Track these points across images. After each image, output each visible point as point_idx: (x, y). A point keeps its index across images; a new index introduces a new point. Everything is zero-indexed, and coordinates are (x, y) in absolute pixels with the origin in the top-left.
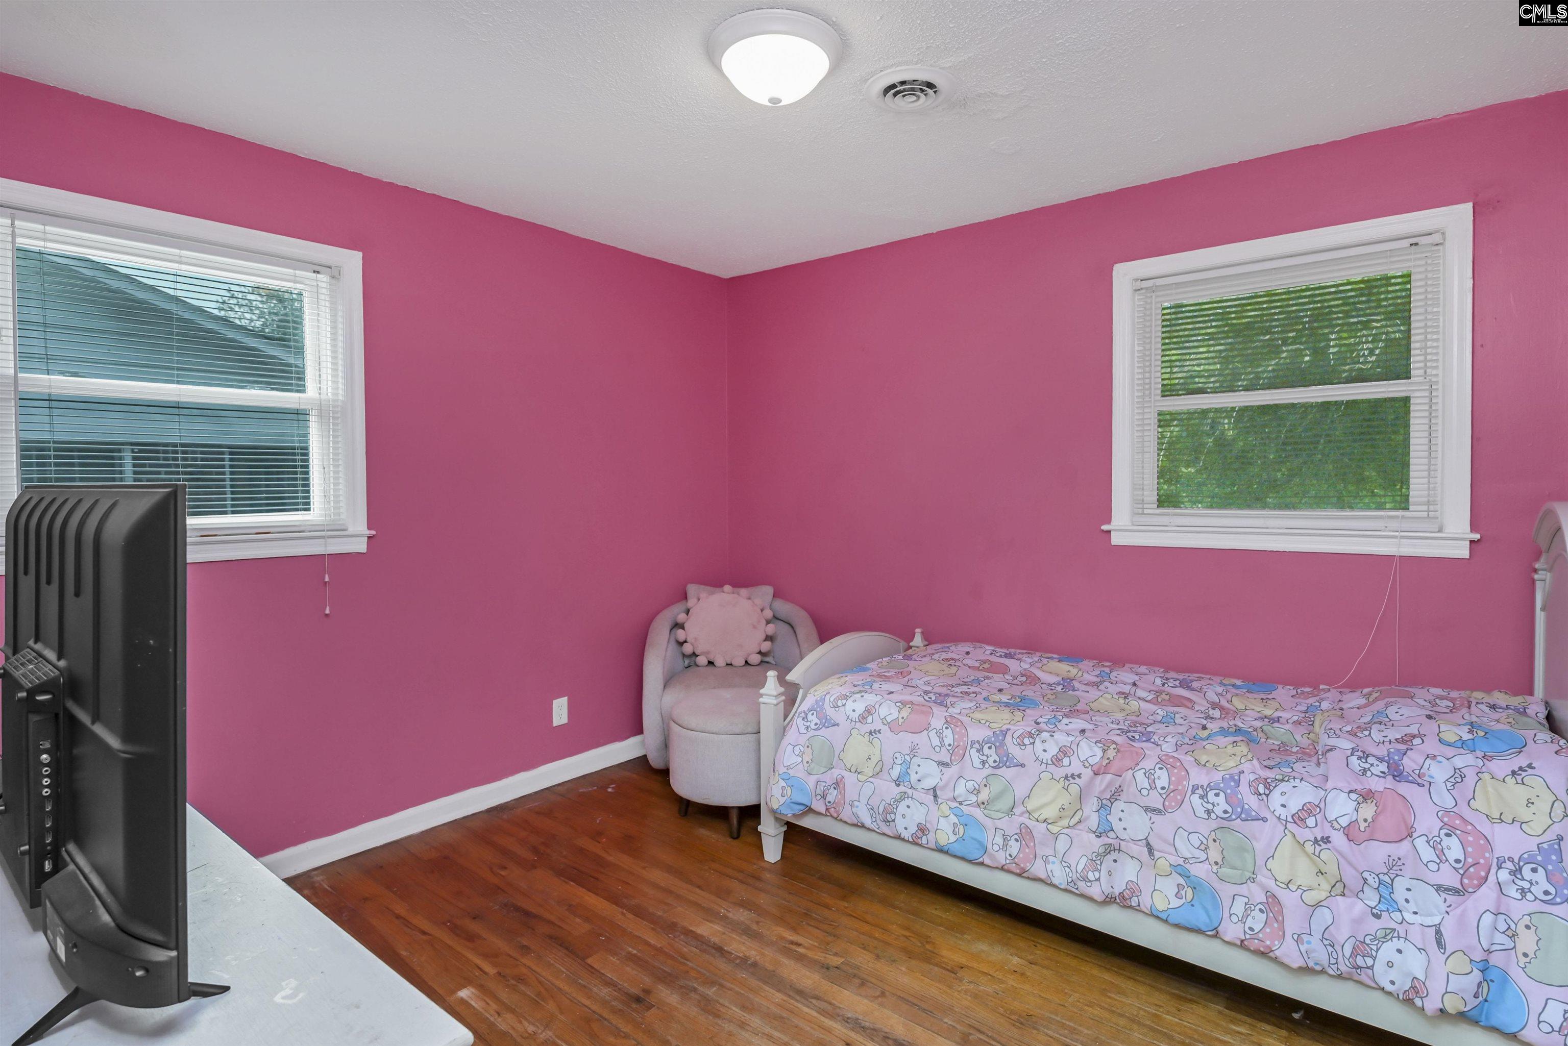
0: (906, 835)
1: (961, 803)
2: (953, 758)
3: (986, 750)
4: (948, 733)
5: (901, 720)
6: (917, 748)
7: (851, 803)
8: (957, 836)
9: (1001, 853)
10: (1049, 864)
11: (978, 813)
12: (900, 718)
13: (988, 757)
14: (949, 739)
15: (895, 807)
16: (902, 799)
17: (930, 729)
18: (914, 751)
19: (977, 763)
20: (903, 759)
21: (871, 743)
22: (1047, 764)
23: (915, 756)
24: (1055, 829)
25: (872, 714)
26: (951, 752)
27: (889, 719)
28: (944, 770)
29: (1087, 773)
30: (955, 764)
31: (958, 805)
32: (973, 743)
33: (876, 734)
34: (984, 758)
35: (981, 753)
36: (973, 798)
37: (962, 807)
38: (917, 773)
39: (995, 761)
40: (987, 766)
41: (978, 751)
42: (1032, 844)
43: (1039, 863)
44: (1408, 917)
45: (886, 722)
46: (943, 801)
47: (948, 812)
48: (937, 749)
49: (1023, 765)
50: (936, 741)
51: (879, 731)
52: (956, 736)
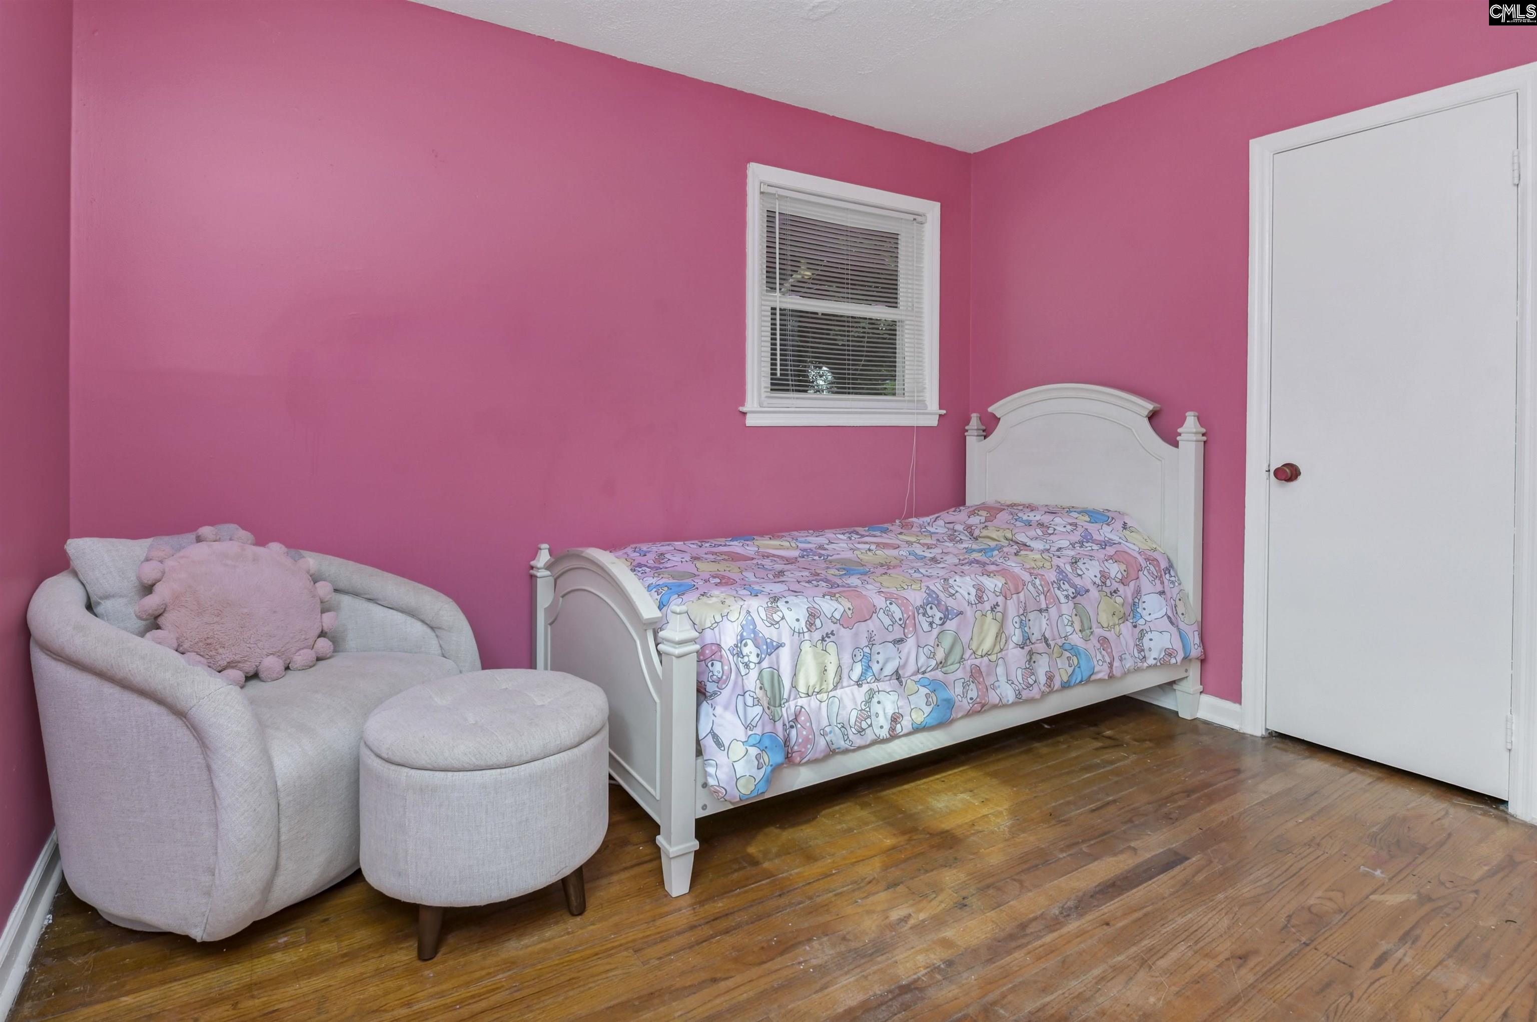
0: (884, 733)
1: (924, 673)
2: (906, 631)
3: (930, 612)
4: (894, 608)
5: (849, 613)
6: (873, 635)
7: (822, 732)
8: (932, 705)
9: (964, 700)
10: (997, 689)
11: (938, 674)
12: (847, 610)
13: (933, 617)
14: (898, 614)
15: (868, 709)
16: (871, 698)
17: (878, 611)
18: (872, 639)
19: (926, 627)
20: (862, 654)
21: (826, 651)
22: (976, 604)
23: (873, 645)
24: (993, 658)
25: (819, 617)
26: (903, 626)
27: (837, 615)
28: (900, 646)
29: (1000, 600)
30: (910, 636)
31: (923, 676)
32: (918, 609)
33: (829, 637)
34: (930, 619)
35: (927, 616)
36: (933, 663)
37: (927, 675)
38: (878, 662)
39: (941, 619)
40: (934, 626)
41: (924, 615)
42: (981, 679)
43: (991, 693)
44: (1148, 618)
45: (835, 621)
46: (906, 679)
47: (915, 687)
48: (890, 628)
49: (961, 613)
50: (887, 621)
51: (832, 633)
52: (903, 608)
